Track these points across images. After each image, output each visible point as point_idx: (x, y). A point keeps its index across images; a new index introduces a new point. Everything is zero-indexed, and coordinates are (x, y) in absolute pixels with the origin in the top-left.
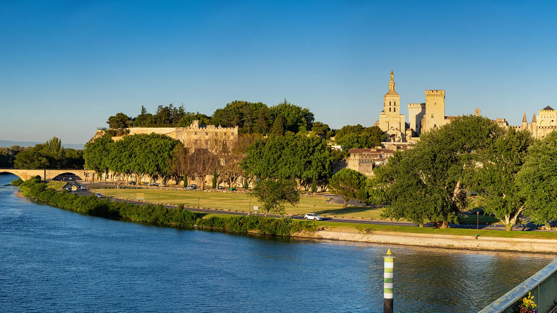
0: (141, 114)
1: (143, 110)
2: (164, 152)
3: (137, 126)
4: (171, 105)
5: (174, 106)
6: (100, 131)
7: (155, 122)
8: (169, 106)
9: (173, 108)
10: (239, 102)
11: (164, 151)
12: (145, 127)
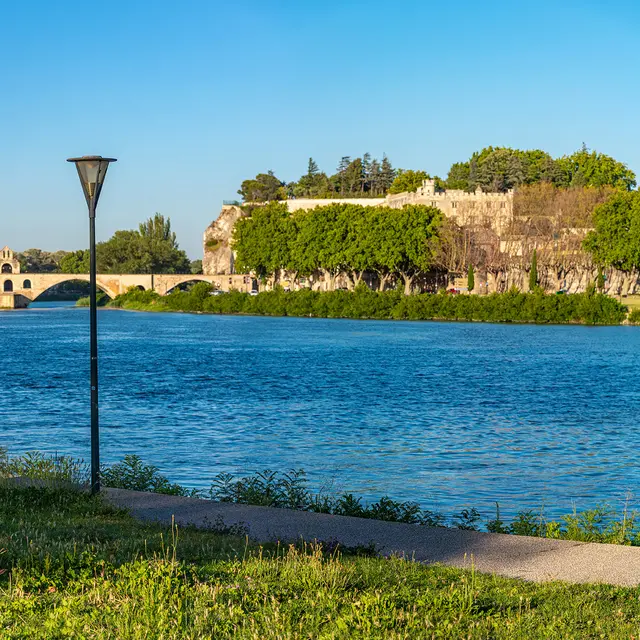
0: (307, 173)
1: (312, 166)
2: (414, 227)
3: (301, 195)
4: (367, 155)
5: (373, 158)
6: (228, 208)
7: (337, 189)
8: (362, 158)
9: (370, 162)
10: (497, 149)
11: (414, 224)
12: (318, 198)
